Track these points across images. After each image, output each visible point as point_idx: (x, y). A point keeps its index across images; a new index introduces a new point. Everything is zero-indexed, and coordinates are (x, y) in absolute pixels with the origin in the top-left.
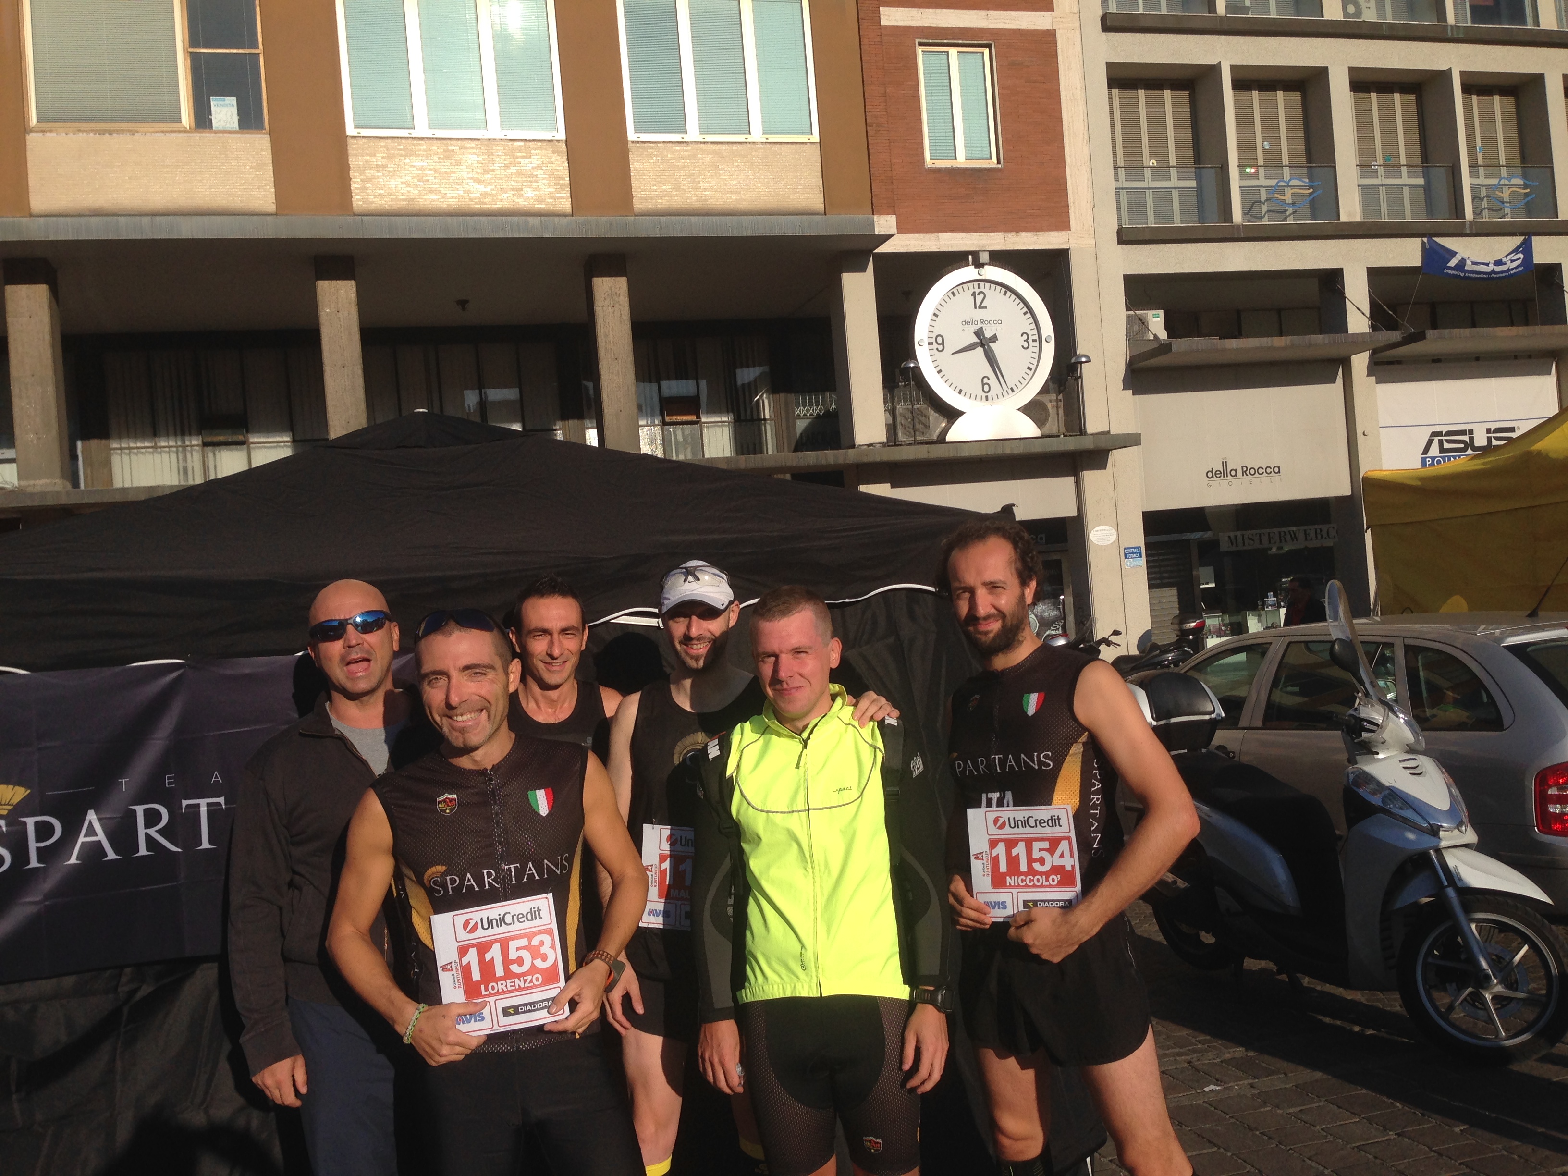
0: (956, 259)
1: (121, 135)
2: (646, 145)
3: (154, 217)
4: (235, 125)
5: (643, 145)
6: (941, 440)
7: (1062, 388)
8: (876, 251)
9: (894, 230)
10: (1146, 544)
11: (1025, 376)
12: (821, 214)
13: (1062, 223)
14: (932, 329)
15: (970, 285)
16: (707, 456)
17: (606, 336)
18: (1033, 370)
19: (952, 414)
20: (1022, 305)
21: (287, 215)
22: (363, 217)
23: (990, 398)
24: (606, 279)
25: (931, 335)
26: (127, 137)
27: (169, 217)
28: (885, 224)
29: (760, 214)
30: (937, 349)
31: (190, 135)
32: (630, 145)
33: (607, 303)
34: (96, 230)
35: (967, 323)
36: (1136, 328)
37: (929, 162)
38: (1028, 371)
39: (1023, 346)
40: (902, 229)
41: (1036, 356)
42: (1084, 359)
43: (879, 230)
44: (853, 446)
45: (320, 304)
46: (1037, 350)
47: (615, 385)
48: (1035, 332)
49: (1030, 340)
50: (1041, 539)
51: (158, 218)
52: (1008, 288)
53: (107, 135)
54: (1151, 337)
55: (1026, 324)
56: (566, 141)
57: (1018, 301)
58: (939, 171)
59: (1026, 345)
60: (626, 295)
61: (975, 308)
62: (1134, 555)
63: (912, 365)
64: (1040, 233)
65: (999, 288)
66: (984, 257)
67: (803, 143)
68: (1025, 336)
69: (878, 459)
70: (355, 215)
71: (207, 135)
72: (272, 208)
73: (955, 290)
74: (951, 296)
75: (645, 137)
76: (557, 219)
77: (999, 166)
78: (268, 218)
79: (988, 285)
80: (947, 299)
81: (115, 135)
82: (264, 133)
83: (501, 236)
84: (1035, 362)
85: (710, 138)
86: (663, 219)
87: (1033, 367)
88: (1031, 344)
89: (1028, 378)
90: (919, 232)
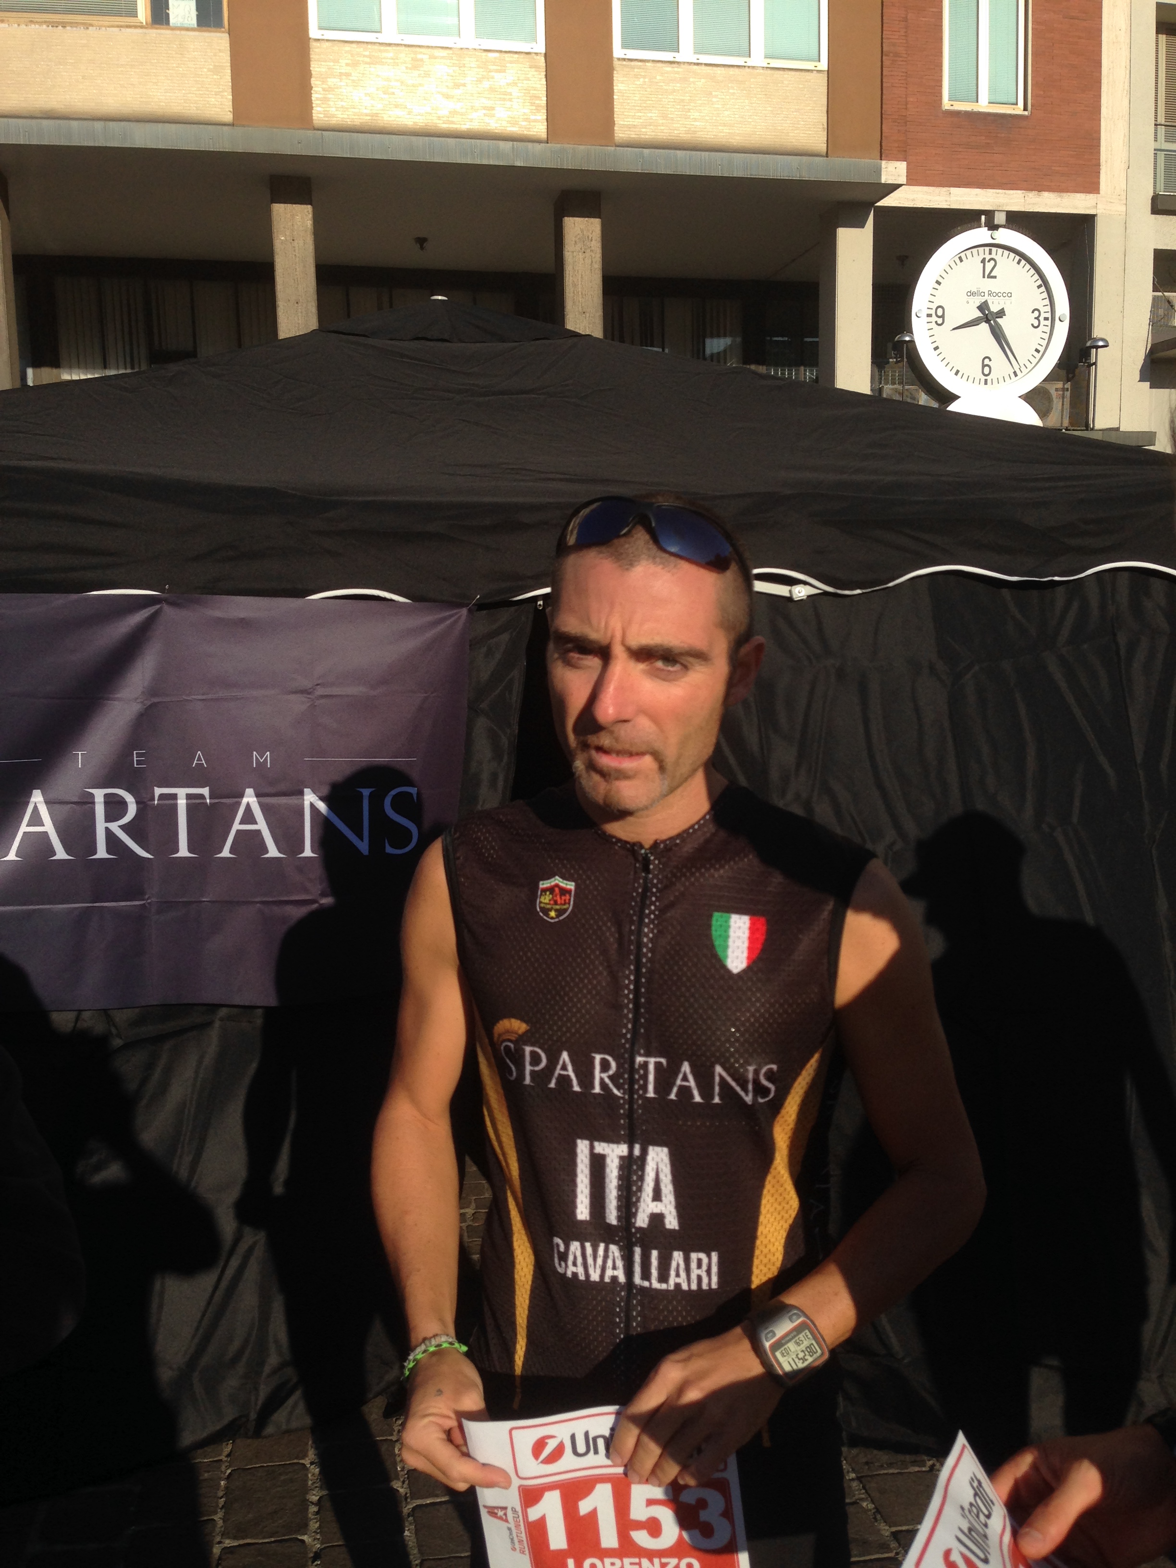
0: (968, 219)
1: (75, 29)
2: (633, 63)
3: (107, 123)
4: (193, 21)
5: (630, 63)
7: (1071, 376)
8: (878, 204)
11: (1032, 359)
12: (822, 156)
13: (1092, 186)
14: (932, 298)
15: (981, 249)
18: (1041, 353)
19: (945, 396)
20: (1036, 277)
21: (243, 126)
22: (323, 132)
23: (989, 382)
24: (578, 220)
25: (931, 306)
26: (80, 31)
27: (123, 123)
28: (893, 171)
30: (936, 322)
31: (144, 30)
32: (616, 63)
33: (577, 247)
34: (48, 135)
35: (972, 294)
36: (1161, 312)
37: (947, 104)
38: (1036, 354)
39: (1032, 325)
40: (912, 180)
41: (1046, 336)
42: (1101, 343)
43: (886, 178)
45: (275, 230)
46: (1048, 330)
48: (1048, 308)
49: (1041, 319)
51: (111, 123)
52: (1022, 256)
53: (60, 27)
55: (1039, 299)
56: (545, 54)
57: (1032, 271)
58: (957, 113)
59: (1036, 323)
60: (599, 240)
61: (984, 277)
63: (907, 339)
64: (1064, 194)
65: (1012, 255)
66: (1000, 218)
67: (808, 71)
68: (1036, 314)
70: (315, 129)
71: (164, 32)
72: (228, 117)
73: (963, 255)
74: (958, 261)
75: (632, 54)
76: (530, 145)
77: (1026, 113)
78: (225, 128)
79: (1000, 251)
80: (953, 265)
81: (68, 28)
82: (223, 32)
83: (468, 161)
84: (1044, 343)
85: (705, 59)
86: (646, 151)
87: (1042, 349)
88: (1043, 322)
89: (1034, 361)
90: (928, 185)
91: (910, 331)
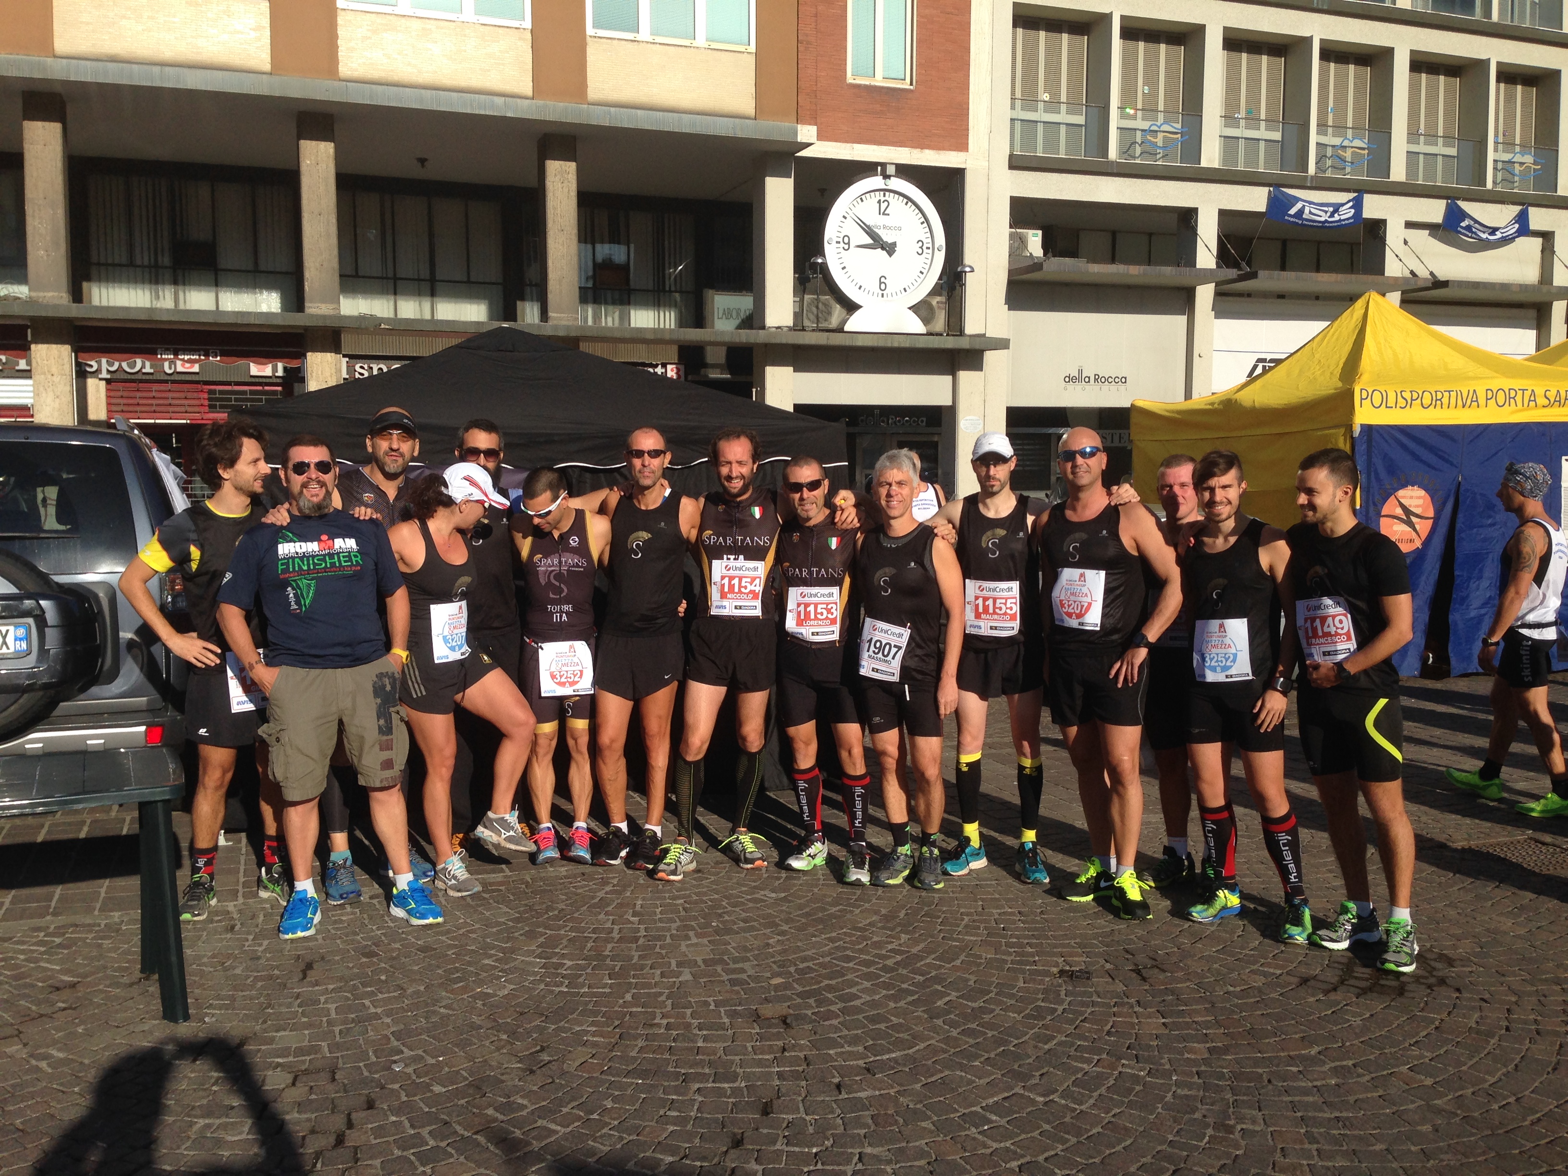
0: (866, 169)
2: (602, 40)
3: (163, 67)
5: (600, 40)
6: (840, 330)
7: (948, 292)
8: (798, 155)
9: (813, 139)
11: (918, 279)
12: (752, 119)
13: (962, 145)
14: (840, 229)
15: (877, 193)
16: (633, 325)
17: (555, 208)
18: (924, 274)
19: (851, 307)
20: (920, 215)
21: (281, 75)
22: (348, 83)
23: (885, 295)
24: (557, 162)
25: (839, 234)
27: (177, 68)
28: (806, 133)
29: (698, 113)
30: (843, 247)
32: (588, 38)
33: (557, 179)
34: (112, 75)
36: (1016, 245)
37: (850, 79)
38: (920, 275)
39: (918, 252)
40: (821, 137)
41: (929, 262)
42: (968, 269)
43: (801, 138)
44: (763, 327)
45: (302, 155)
46: (930, 256)
47: (560, 254)
48: (930, 240)
49: (924, 248)
50: (919, 423)
51: (167, 69)
52: (909, 199)
54: (1028, 255)
55: (922, 233)
56: (532, 30)
57: (917, 211)
58: (858, 86)
59: (920, 251)
60: (575, 173)
61: (880, 214)
63: (820, 261)
64: (941, 152)
65: (901, 198)
66: (891, 170)
67: (740, 52)
68: (921, 243)
69: (784, 341)
70: (341, 80)
72: (267, 67)
73: (863, 197)
74: (859, 201)
75: (601, 33)
76: (519, 100)
77: (912, 88)
78: (264, 76)
79: (892, 194)
80: (856, 204)
83: (469, 111)
84: (927, 267)
85: (659, 39)
86: (612, 109)
87: (925, 271)
88: (925, 251)
89: (919, 281)
90: (836, 141)
91: (823, 255)
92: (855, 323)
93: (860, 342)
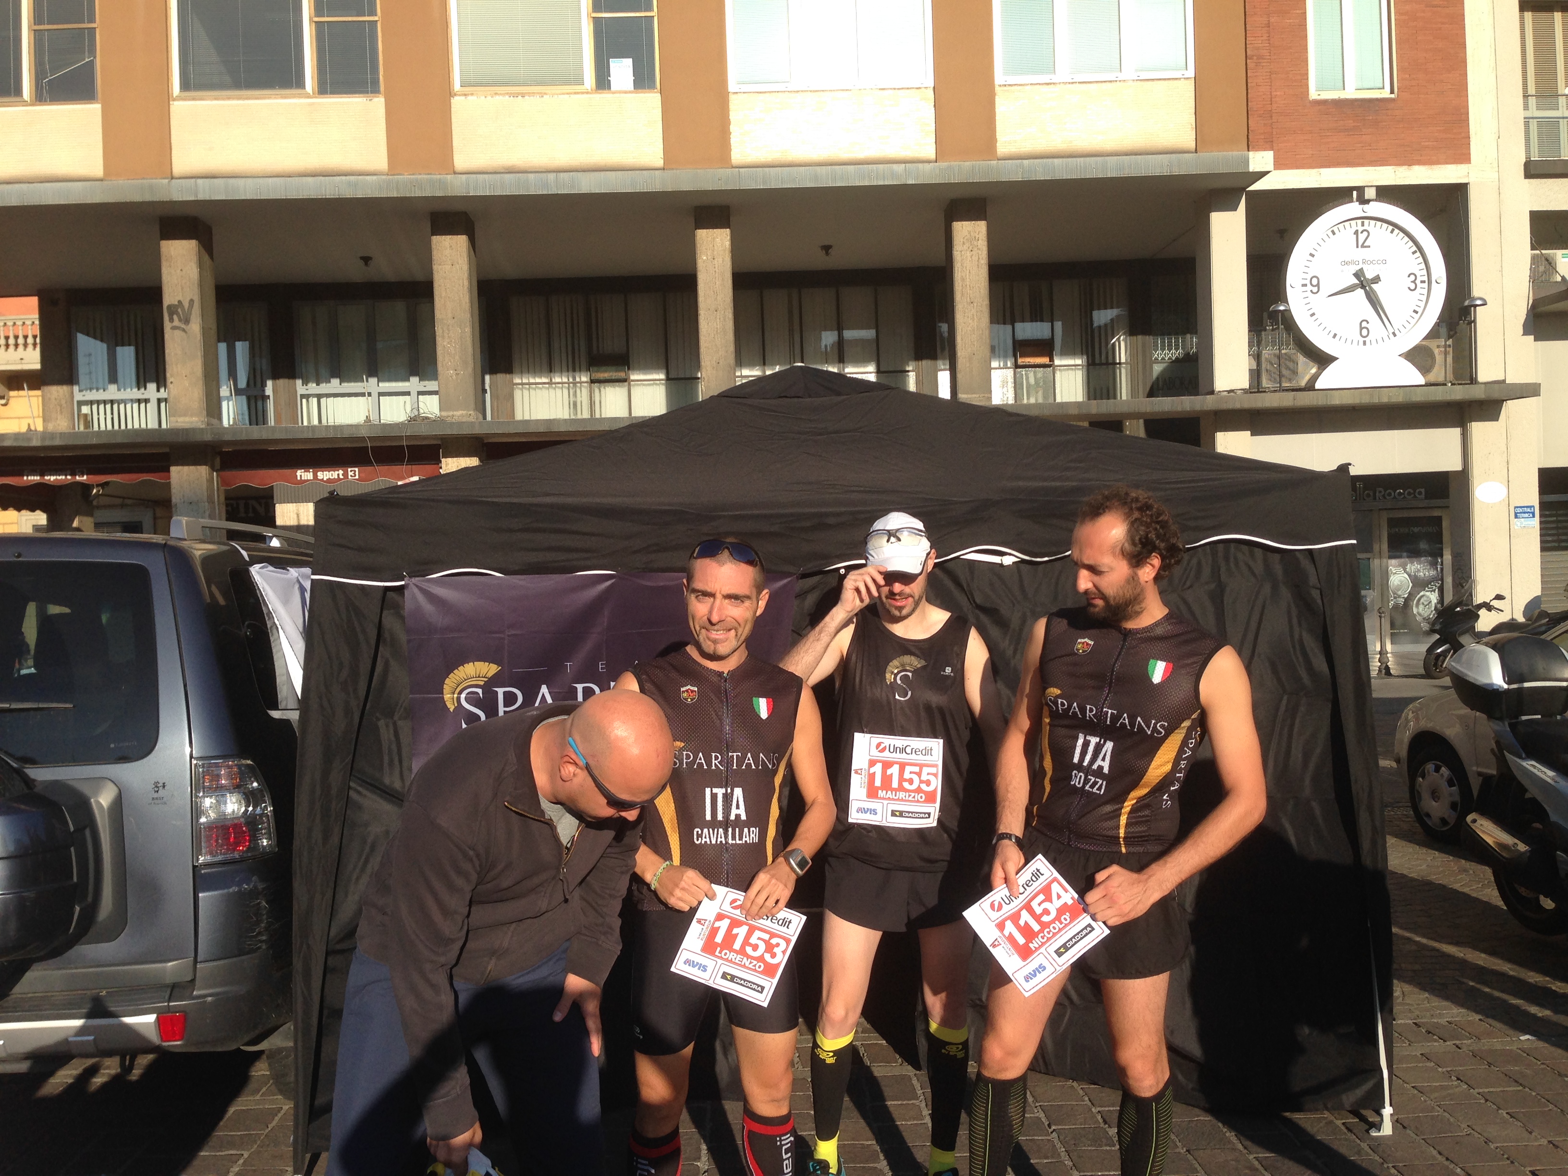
0: (1340, 195)
1: (532, 98)
2: (1013, 88)
3: (558, 174)
4: (630, 86)
5: (1010, 88)
6: (1310, 387)
7: (1452, 333)
8: (1249, 189)
9: (1270, 166)
10: (1540, 503)
11: (1410, 320)
12: (1192, 152)
13: (1462, 155)
14: (1306, 270)
15: (1352, 223)
16: (1058, 400)
17: (963, 280)
18: (1419, 314)
19: (1323, 360)
20: (1411, 243)
21: (673, 169)
22: (740, 170)
23: (1368, 343)
24: (965, 223)
25: (1305, 276)
26: (536, 100)
27: (571, 174)
28: (1261, 160)
29: (1126, 154)
30: (1311, 291)
31: (591, 96)
32: (997, 88)
33: (965, 247)
34: (509, 187)
35: (1346, 263)
36: (1542, 269)
37: (1314, 95)
38: (1414, 315)
39: (1409, 288)
40: (1279, 164)
41: (1424, 298)
42: (1479, 302)
43: (1254, 167)
44: (1212, 392)
45: (698, 252)
46: (1425, 292)
47: (969, 328)
48: (1425, 272)
49: (1418, 282)
50: (1420, 493)
51: (562, 174)
52: (1396, 226)
54: (1559, 279)
55: (1415, 264)
56: (934, 87)
57: (1406, 239)
58: (1324, 102)
59: (1413, 286)
60: (985, 239)
61: (1357, 247)
62: (1526, 515)
63: (1282, 308)
64: (1436, 166)
65: (1385, 225)
66: (1370, 193)
67: (1176, 79)
68: (1412, 278)
69: (1238, 406)
70: (733, 167)
71: (604, 96)
72: (660, 163)
73: (1335, 229)
74: (1330, 234)
75: (1013, 80)
76: (920, 165)
77: (1393, 96)
78: (657, 172)
79: (1373, 222)
80: (1326, 238)
82: (656, 92)
83: (867, 184)
84: (1422, 304)
85: (1079, 78)
86: (1026, 162)
87: (1420, 310)
88: (1419, 285)
89: (1413, 321)
90: (1298, 168)
91: (1286, 301)
92: (1328, 379)
93: (1337, 400)
